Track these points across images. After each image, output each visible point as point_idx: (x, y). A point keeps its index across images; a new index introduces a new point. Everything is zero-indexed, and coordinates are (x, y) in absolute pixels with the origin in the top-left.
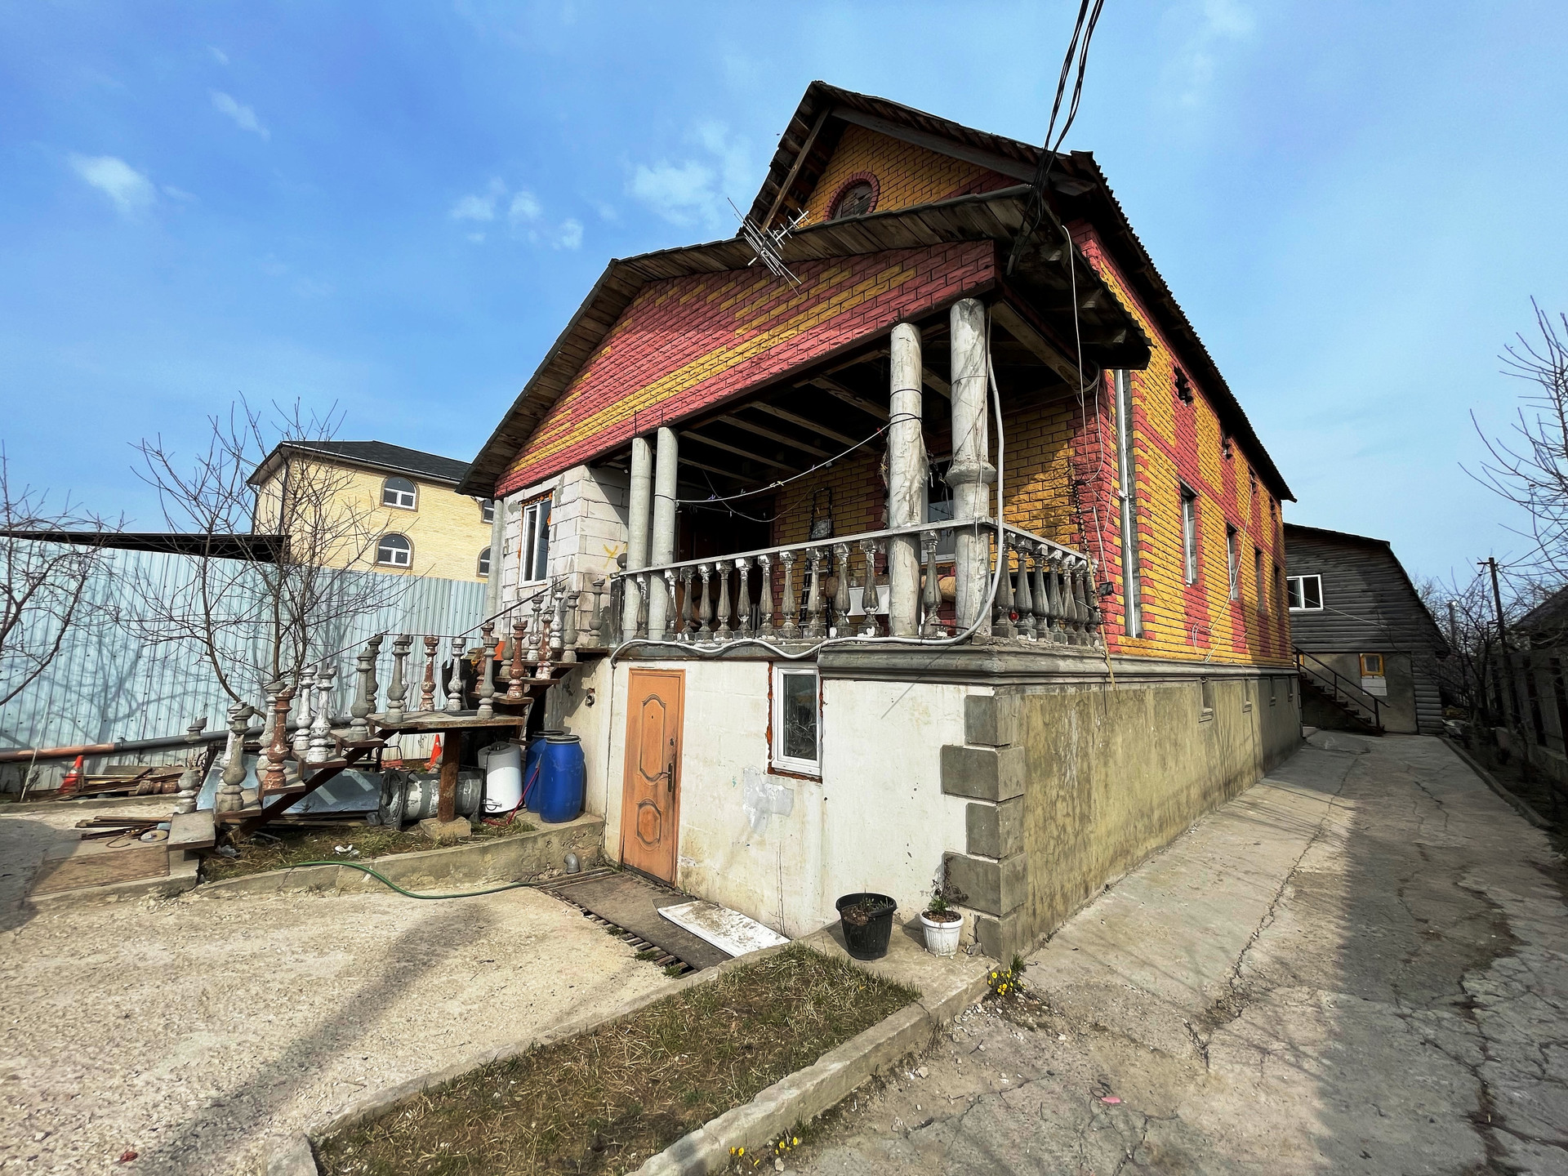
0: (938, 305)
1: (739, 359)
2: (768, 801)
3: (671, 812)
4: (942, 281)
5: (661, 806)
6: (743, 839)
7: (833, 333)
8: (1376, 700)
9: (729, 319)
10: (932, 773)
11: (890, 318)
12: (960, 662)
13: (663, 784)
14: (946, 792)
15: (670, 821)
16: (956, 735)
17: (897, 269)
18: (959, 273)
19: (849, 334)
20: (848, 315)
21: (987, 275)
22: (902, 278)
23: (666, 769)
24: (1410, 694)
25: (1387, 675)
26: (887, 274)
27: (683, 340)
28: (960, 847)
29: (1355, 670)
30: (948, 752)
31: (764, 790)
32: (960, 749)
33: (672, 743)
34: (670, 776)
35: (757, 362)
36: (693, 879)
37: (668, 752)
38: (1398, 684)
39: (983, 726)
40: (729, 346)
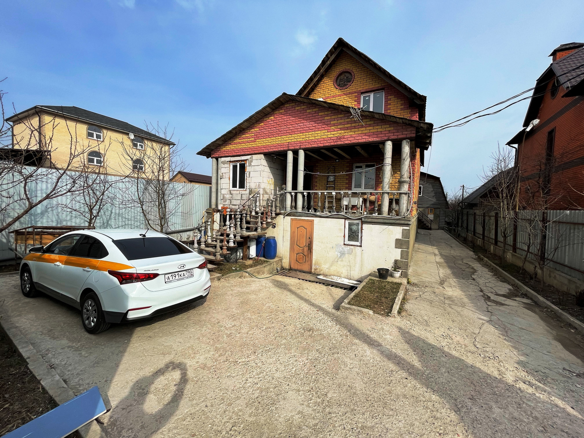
0: (400, 139)
1: (332, 136)
2: (344, 251)
3: (309, 255)
4: (401, 133)
5: (306, 253)
6: (336, 260)
7: (367, 137)
8: (431, 220)
9: (329, 123)
10: (393, 244)
11: (386, 138)
12: (403, 222)
13: (306, 249)
14: (396, 248)
15: (309, 257)
16: (399, 237)
17: (388, 126)
18: (406, 133)
19: (372, 139)
20: (372, 134)
21: (414, 135)
22: (390, 129)
23: (307, 245)
24: (438, 219)
25: (434, 214)
26: (385, 126)
27: (308, 124)
28: (399, 258)
29: (427, 213)
30: (397, 241)
31: (343, 249)
32: (400, 239)
33: (309, 238)
34: (309, 247)
35: (339, 138)
36: (318, 270)
37: (308, 240)
38: (436, 216)
39: (407, 235)
40: (329, 131)
